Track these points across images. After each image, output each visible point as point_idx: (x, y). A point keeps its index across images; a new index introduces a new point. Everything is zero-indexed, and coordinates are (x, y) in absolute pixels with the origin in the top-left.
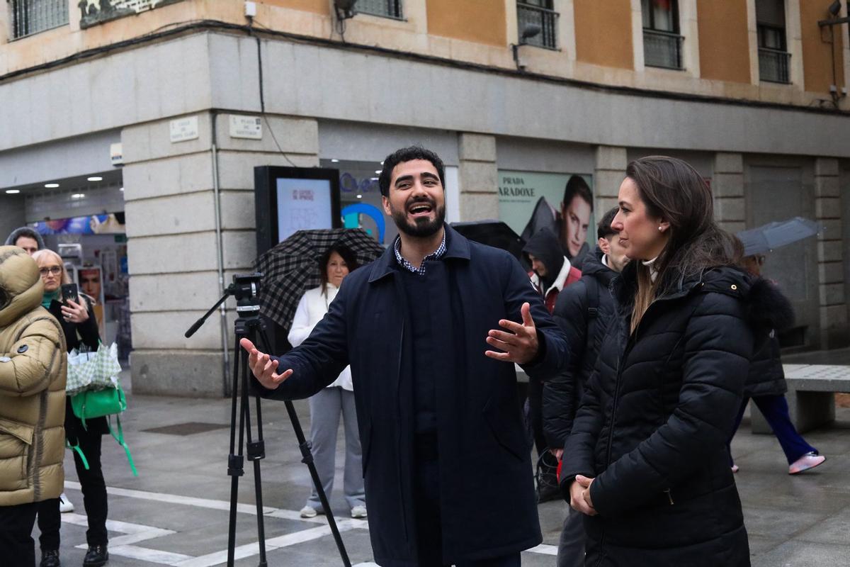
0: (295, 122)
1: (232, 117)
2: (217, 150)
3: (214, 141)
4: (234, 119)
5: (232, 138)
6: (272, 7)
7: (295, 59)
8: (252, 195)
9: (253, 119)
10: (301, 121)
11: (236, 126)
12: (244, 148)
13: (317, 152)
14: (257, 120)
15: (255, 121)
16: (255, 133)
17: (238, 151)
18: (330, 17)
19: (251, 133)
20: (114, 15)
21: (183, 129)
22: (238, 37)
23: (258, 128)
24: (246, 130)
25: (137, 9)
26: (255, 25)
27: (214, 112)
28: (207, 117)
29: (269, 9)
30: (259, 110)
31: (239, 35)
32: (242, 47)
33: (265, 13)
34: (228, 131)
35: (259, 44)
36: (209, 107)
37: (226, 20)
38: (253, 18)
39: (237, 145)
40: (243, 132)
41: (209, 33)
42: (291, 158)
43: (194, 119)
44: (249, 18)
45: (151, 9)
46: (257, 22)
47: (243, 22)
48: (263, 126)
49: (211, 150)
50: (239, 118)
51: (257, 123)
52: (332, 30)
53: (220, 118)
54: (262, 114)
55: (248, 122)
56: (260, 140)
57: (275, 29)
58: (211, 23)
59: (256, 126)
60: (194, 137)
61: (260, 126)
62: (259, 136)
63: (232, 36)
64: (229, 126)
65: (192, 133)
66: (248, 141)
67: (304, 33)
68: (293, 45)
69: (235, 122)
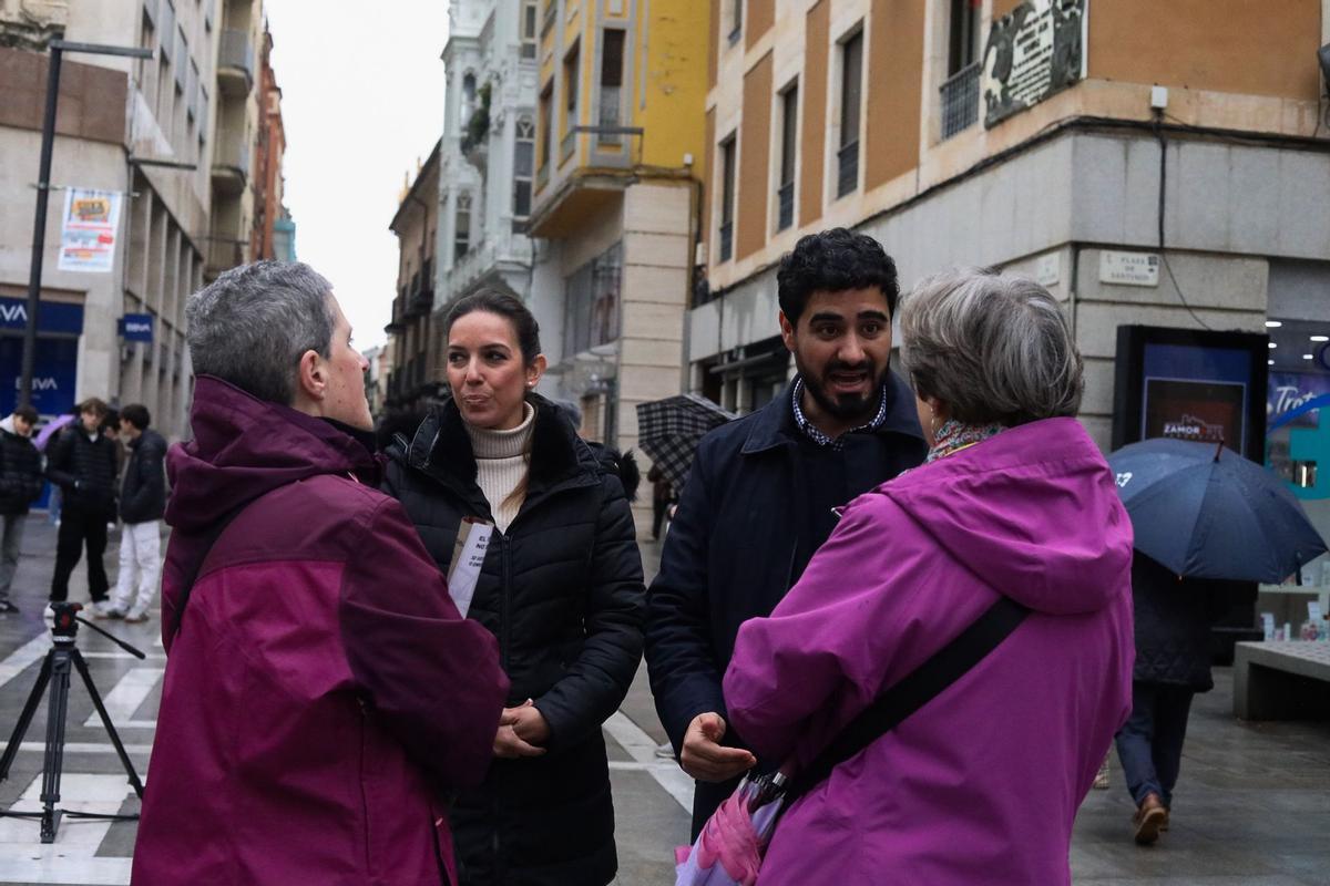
0: (1225, 262)
1: (1104, 254)
2: (1077, 301)
3: (1074, 287)
4: (1109, 256)
5: (1103, 284)
6: (1202, 93)
7: (1231, 169)
8: (1112, 365)
9: (1144, 257)
10: (1238, 261)
11: (1111, 266)
12: (1124, 299)
13: (1264, 308)
14: (1150, 258)
15: (1147, 262)
16: (1146, 278)
17: (1114, 303)
18: (1316, 103)
19: (1137, 277)
20: (1010, 111)
21: (1047, 270)
22: (1126, 139)
23: (1151, 270)
24: (1130, 272)
25: (1028, 101)
26: (1168, 121)
27: (1077, 247)
28: (1067, 254)
29: (1198, 96)
30: (1156, 244)
31: (1128, 136)
32: (1132, 154)
33: (1188, 102)
34: (1097, 274)
35: (1164, 148)
36: (1066, 239)
37: (1114, 115)
38: (1165, 111)
39: (1108, 294)
40: (1123, 276)
41: (1077, 135)
42: (1200, 314)
43: (1055, 256)
44: (1158, 111)
45: (1039, 102)
46: (1169, 116)
47: (1145, 117)
48: (1160, 267)
49: (1068, 300)
50: (1117, 256)
51: (1150, 263)
52: (1319, 123)
53: (1084, 254)
54: (1160, 250)
55: (1133, 261)
56: (1154, 287)
57: (1206, 124)
58: (1088, 121)
59: (1149, 267)
60: (1054, 281)
61: (1156, 268)
62: (1152, 280)
63: (1115, 138)
64: (1098, 267)
65: (1054, 276)
66: (1133, 289)
67: (1263, 129)
68: (1230, 148)
69: (1109, 262)
